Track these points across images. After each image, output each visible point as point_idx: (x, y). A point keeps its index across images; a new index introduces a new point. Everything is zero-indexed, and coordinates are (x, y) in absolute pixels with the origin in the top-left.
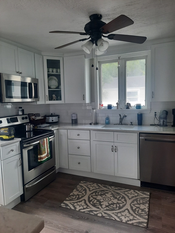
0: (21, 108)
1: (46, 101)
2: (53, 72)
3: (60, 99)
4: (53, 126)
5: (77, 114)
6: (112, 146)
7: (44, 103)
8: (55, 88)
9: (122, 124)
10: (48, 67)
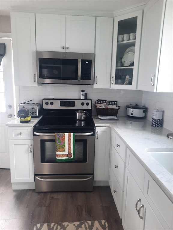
0: (83, 91)
1: (112, 85)
2: (129, 40)
3: (130, 83)
4: (133, 122)
5: (163, 112)
7: (109, 88)
8: (129, 65)
10: (119, 33)
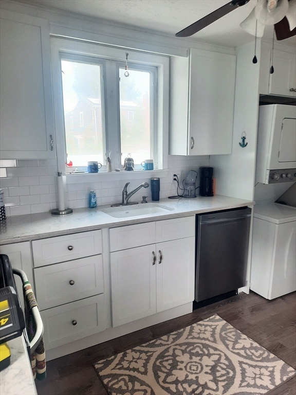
6: (153, 252)
9: (128, 204)
